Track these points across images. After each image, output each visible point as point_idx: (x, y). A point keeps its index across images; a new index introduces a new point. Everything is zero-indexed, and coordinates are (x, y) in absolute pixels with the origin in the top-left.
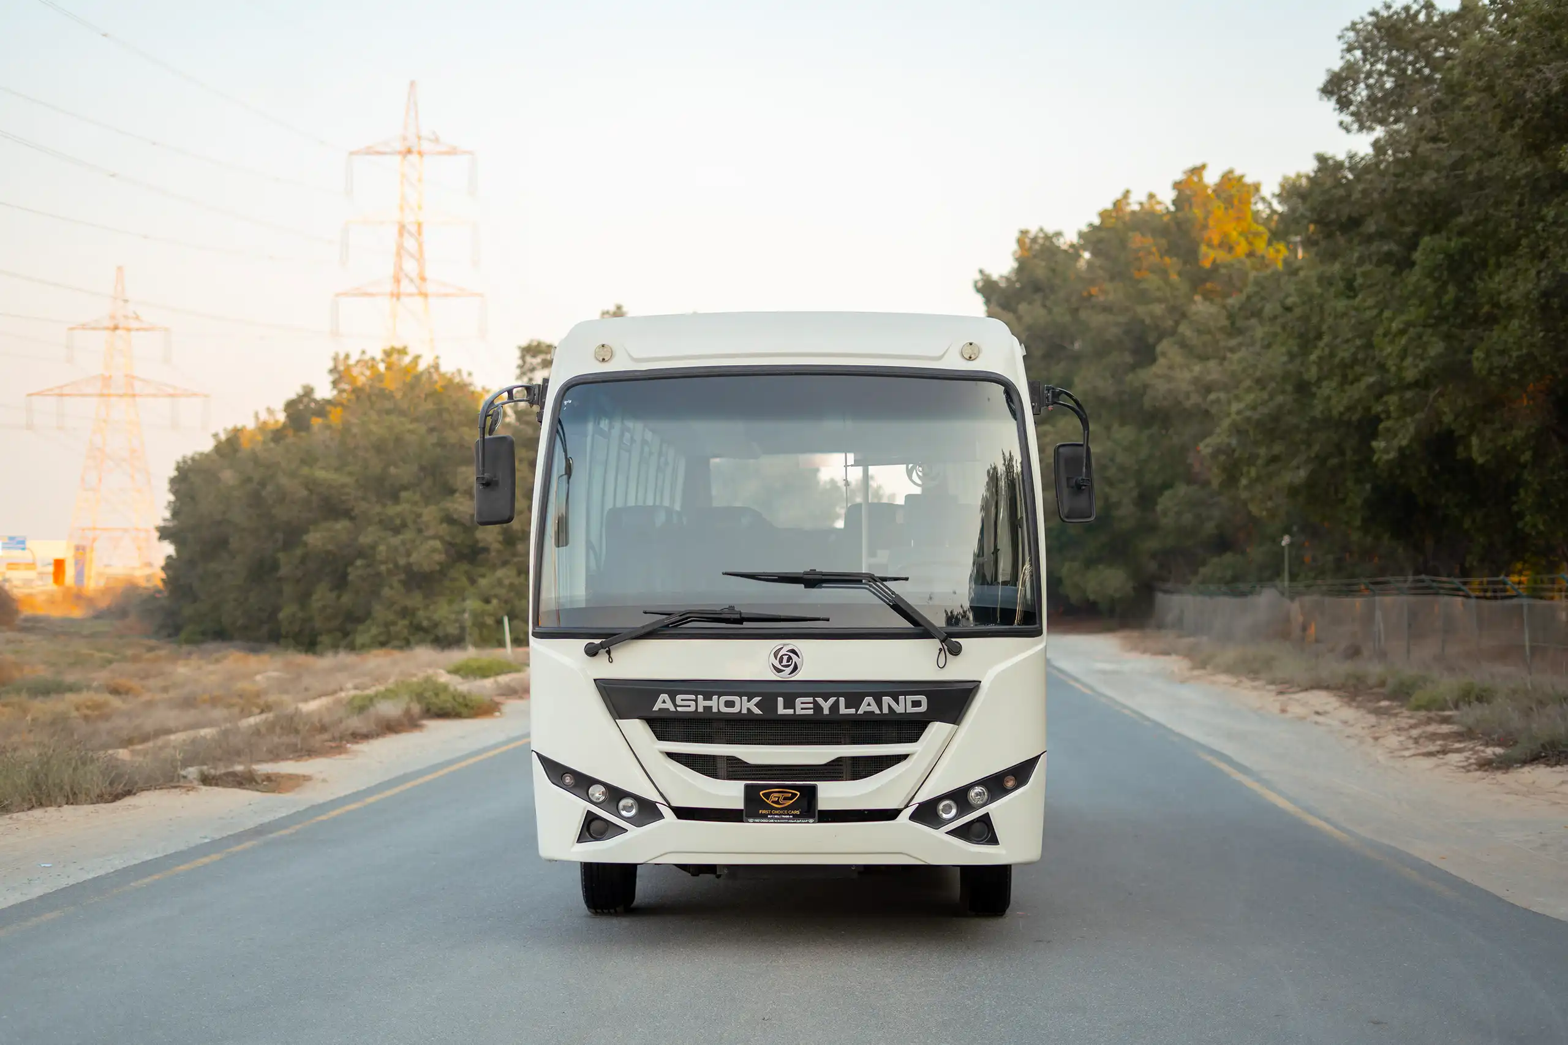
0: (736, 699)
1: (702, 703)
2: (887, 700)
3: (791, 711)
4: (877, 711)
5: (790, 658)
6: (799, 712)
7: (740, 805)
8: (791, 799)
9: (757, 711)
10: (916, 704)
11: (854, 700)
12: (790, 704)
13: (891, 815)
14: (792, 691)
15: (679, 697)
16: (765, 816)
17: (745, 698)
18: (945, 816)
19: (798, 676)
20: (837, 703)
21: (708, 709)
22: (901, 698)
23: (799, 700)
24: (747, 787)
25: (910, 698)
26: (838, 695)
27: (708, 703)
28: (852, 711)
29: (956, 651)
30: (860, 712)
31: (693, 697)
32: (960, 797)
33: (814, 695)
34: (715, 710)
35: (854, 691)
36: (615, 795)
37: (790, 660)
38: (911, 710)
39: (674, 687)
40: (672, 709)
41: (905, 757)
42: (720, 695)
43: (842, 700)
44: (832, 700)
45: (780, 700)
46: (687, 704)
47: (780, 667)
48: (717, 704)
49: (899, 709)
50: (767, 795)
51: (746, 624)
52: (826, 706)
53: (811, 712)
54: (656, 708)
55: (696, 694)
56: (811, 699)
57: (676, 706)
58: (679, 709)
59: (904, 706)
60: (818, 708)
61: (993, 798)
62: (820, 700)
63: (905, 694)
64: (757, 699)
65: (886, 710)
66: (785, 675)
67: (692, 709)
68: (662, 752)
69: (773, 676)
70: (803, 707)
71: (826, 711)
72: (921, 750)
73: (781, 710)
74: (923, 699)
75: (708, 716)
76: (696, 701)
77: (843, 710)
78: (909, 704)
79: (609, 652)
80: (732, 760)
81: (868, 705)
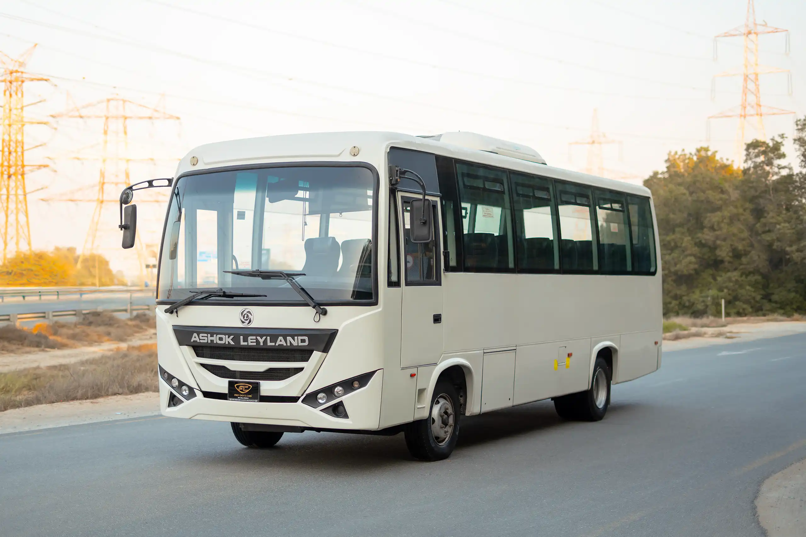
0: (223, 336)
1: (210, 338)
2: (289, 338)
3: (246, 343)
4: (285, 344)
5: (248, 316)
6: (250, 344)
7: (226, 391)
8: (248, 389)
9: (232, 343)
10: (303, 341)
11: (274, 338)
12: (245, 340)
13: (294, 399)
14: (247, 332)
15: (201, 335)
16: (236, 397)
17: (227, 336)
18: (320, 401)
19: (252, 325)
20: (266, 339)
21: (212, 341)
22: (296, 338)
23: (250, 338)
24: (230, 382)
25: (300, 338)
26: (267, 335)
27: (212, 338)
28: (273, 344)
29: (325, 313)
30: (277, 345)
31: (206, 335)
32: (329, 391)
33: (256, 335)
34: (215, 342)
35: (274, 333)
36: (181, 384)
37: (246, 317)
38: (300, 344)
39: (200, 330)
40: (198, 341)
41: (301, 369)
42: (217, 334)
43: (268, 338)
44: (264, 338)
45: (242, 337)
46: (204, 339)
47: (243, 320)
48: (216, 339)
49: (295, 343)
50: (238, 387)
51: (235, 298)
52: (261, 341)
53: (255, 344)
54: (192, 341)
55: (207, 333)
56: (254, 337)
57: (200, 339)
58: (201, 341)
59: (296, 342)
60: (258, 342)
61: (346, 393)
62: (259, 338)
63: (298, 335)
64: (232, 337)
65: (289, 344)
66: (245, 325)
67: (206, 341)
68: (197, 363)
69: (240, 325)
70: (251, 342)
71: (262, 344)
72: (308, 366)
73: (242, 343)
74: (306, 338)
75: (212, 345)
76: (207, 337)
77: (269, 344)
78: (300, 341)
79: (177, 312)
80: (224, 367)
81: (280, 341)
